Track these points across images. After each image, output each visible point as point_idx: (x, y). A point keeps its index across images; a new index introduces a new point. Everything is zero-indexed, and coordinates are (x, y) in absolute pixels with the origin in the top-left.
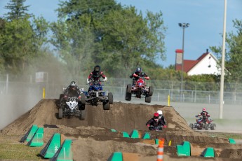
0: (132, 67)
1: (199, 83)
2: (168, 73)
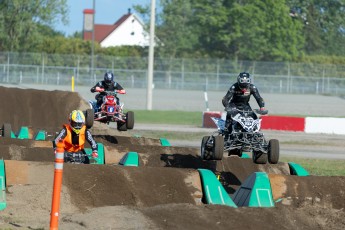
0: (20, 36)
1: (118, 58)
2: (73, 44)
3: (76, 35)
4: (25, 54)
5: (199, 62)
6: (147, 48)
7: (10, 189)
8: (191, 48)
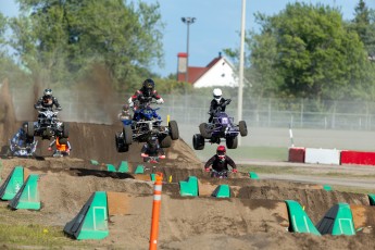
0: (120, 77)
2: (168, 85)
3: (171, 77)
4: (124, 94)
5: (284, 102)
6: (237, 88)
7: (112, 219)
8: (277, 89)
